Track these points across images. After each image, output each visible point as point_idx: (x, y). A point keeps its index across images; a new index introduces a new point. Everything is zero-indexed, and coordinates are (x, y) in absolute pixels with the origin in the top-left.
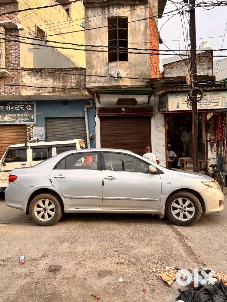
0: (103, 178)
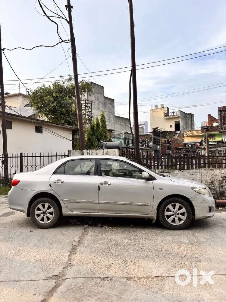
0: (99, 183)
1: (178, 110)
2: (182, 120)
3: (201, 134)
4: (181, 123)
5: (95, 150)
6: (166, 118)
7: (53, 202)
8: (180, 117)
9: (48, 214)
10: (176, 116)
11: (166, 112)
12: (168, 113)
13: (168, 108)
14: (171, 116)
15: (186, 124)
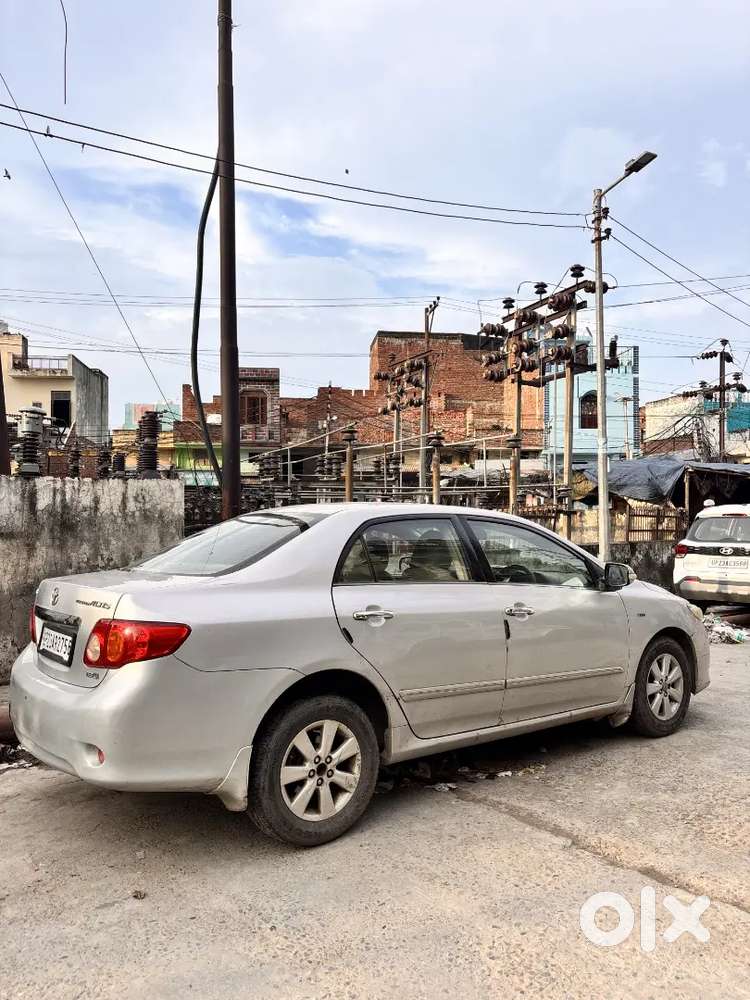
1: (65, 353)
2: (77, 391)
3: (171, 446)
4: (73, 399)
5: (89, 480)
6: (19, 373)
7: (358, 710)
8: (71, 379)
9: (337, 772)
10: (59, 375)
11: (19, 352)
12: (25, 356)
13: (25, 340)
14: (37, 370)
15: (87, 406)
